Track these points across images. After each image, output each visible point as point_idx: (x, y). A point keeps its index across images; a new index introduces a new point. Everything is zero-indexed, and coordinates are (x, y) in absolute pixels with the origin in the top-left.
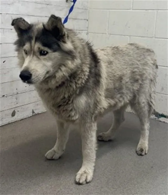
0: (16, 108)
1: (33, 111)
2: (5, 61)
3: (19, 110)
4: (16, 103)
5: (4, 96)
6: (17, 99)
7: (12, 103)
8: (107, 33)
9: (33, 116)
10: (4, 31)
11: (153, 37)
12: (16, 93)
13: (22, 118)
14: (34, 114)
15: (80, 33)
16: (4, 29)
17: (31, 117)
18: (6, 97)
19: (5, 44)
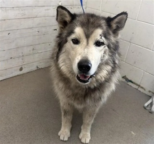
0: (23, 66)
1: (37, 67)
2: (10, 33)
3: (25, 66)
4: (22, 62)
5: (11, 58)
6: (23, 60)
7: (19, 62)
8: (100, 10)
9: (37, 70)
10: (6, 9)
11: (136, 19)
12: (22, 56)
13: (28, 71)
14: (38, 69)
15: (79, 7)
16: (6, 8)
17: (35, 70)
18: (14, 59)
19: (8, 20)
